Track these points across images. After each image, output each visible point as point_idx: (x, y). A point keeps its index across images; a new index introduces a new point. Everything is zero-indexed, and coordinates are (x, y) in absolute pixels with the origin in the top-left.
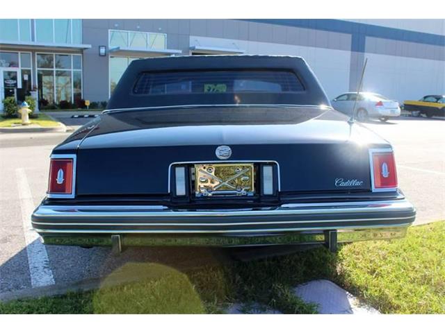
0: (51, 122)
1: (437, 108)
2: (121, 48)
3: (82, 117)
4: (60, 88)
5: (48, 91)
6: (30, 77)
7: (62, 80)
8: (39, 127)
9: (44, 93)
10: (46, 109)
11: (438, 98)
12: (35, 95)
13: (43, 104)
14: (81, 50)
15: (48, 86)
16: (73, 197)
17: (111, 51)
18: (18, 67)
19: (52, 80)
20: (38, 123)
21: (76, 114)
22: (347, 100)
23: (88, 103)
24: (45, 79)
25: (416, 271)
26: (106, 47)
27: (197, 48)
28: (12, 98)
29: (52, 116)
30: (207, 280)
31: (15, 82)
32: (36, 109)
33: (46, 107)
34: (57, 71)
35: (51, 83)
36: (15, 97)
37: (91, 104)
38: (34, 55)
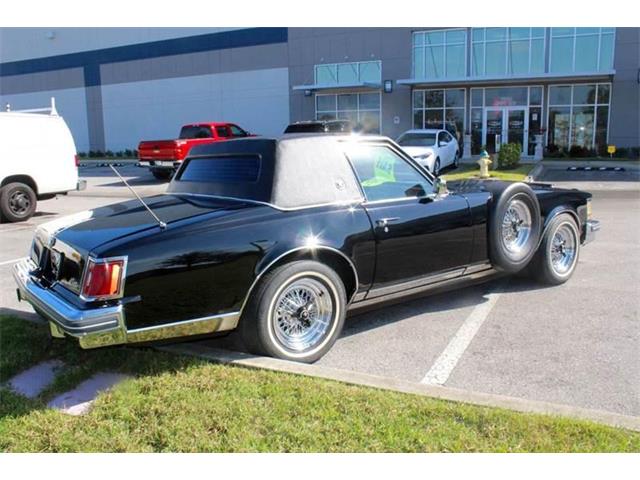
3: (582, 169)
4: (578, 129)
5: (561, 134)
6: (539, 117)
7: (581, 119)
9: (556, 136)
13: (552, 151)
14: (611, 79)
15: (562, 127)
18: (526, 104)
19: (567, 119)
20: (500, 177)
23: (611, 150)
24: (559, 118)
31: (521, 124)
33: (552, 154)
34: (574, 108)
35: (566, 123)
37: (617, 151)
38: (546, 88)
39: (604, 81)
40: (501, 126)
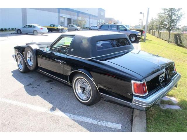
1: (55, 29)
11: (54, 25)
16: (148, 93)
22: (29, 27)
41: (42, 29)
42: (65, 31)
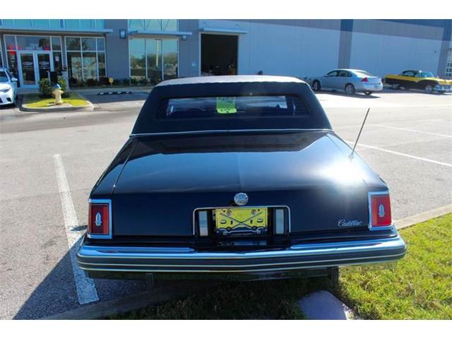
0: (81, 101)
1: (414, 82)
2: (139, 32)
3: (107, 94)
4: (87, 68)
5: (77, 71)
6: (60, 59)
7: (88, 60)
8: (71, 106)
9: (73, 72)
10: (76, 87)
11: (415, 73)
12: (66, 74)
13: (73, 82)
14: (104, 34)
15: (77, 66)
16: (111, 238)
17: (131, 34)
18: (50, 50)
19: (79, 61)
20: (69, 102)
21: (101, 91)
22: (337, 75)
23: (111, 80)
24: (74, 60)
25: (402, 283)
26: (125, 30)
27: (205, 29)
28: (46, 79)
29: (81, 93)
30: (226, 298)
31: (48, 63)
32: (68, 87)
33: (75, 85)
34: (83, 53)
35: (79, 63)
36: (49, 79)
37: (114, 81)
38: (63, 39)
39: (101, 36)
40: (33, 65)
41: (365, 80)
42: (443, 89)
